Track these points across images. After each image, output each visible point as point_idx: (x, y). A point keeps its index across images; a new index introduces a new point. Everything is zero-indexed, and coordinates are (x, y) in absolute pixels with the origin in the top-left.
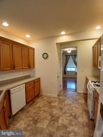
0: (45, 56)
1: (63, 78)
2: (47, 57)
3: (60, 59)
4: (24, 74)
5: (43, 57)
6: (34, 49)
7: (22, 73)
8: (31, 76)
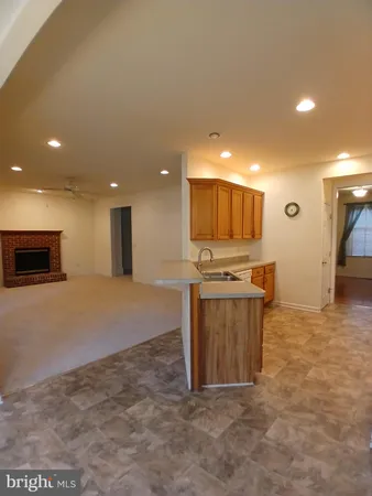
0: (293, 210)
1: (336, 277)
2: (296, 213)
3: (331, 217)
4: (239, 251)
5: (287, 214)
6: (262, 195)
7: (235, 248)
8: (251, 258)
